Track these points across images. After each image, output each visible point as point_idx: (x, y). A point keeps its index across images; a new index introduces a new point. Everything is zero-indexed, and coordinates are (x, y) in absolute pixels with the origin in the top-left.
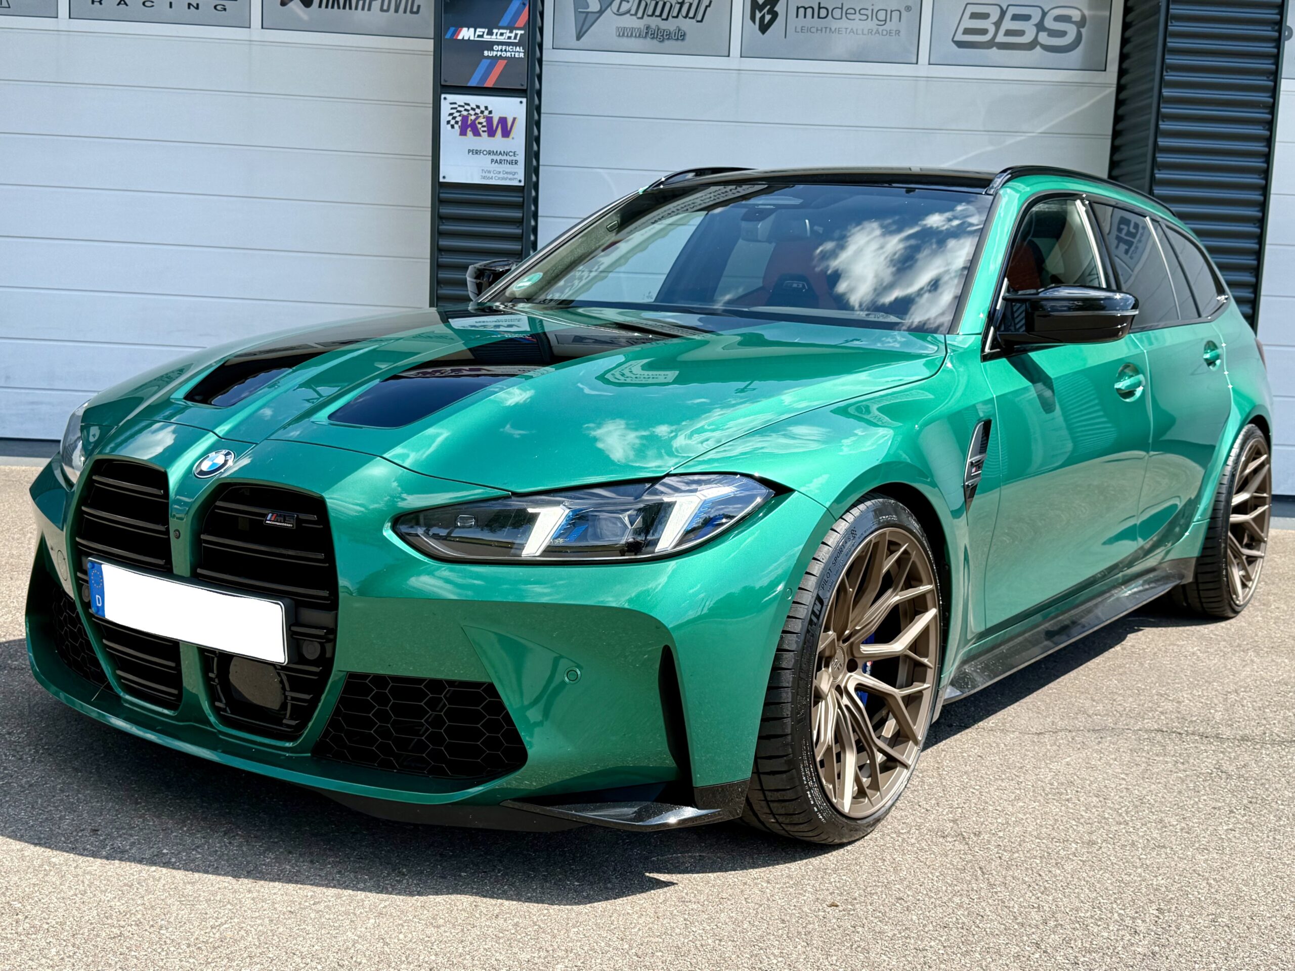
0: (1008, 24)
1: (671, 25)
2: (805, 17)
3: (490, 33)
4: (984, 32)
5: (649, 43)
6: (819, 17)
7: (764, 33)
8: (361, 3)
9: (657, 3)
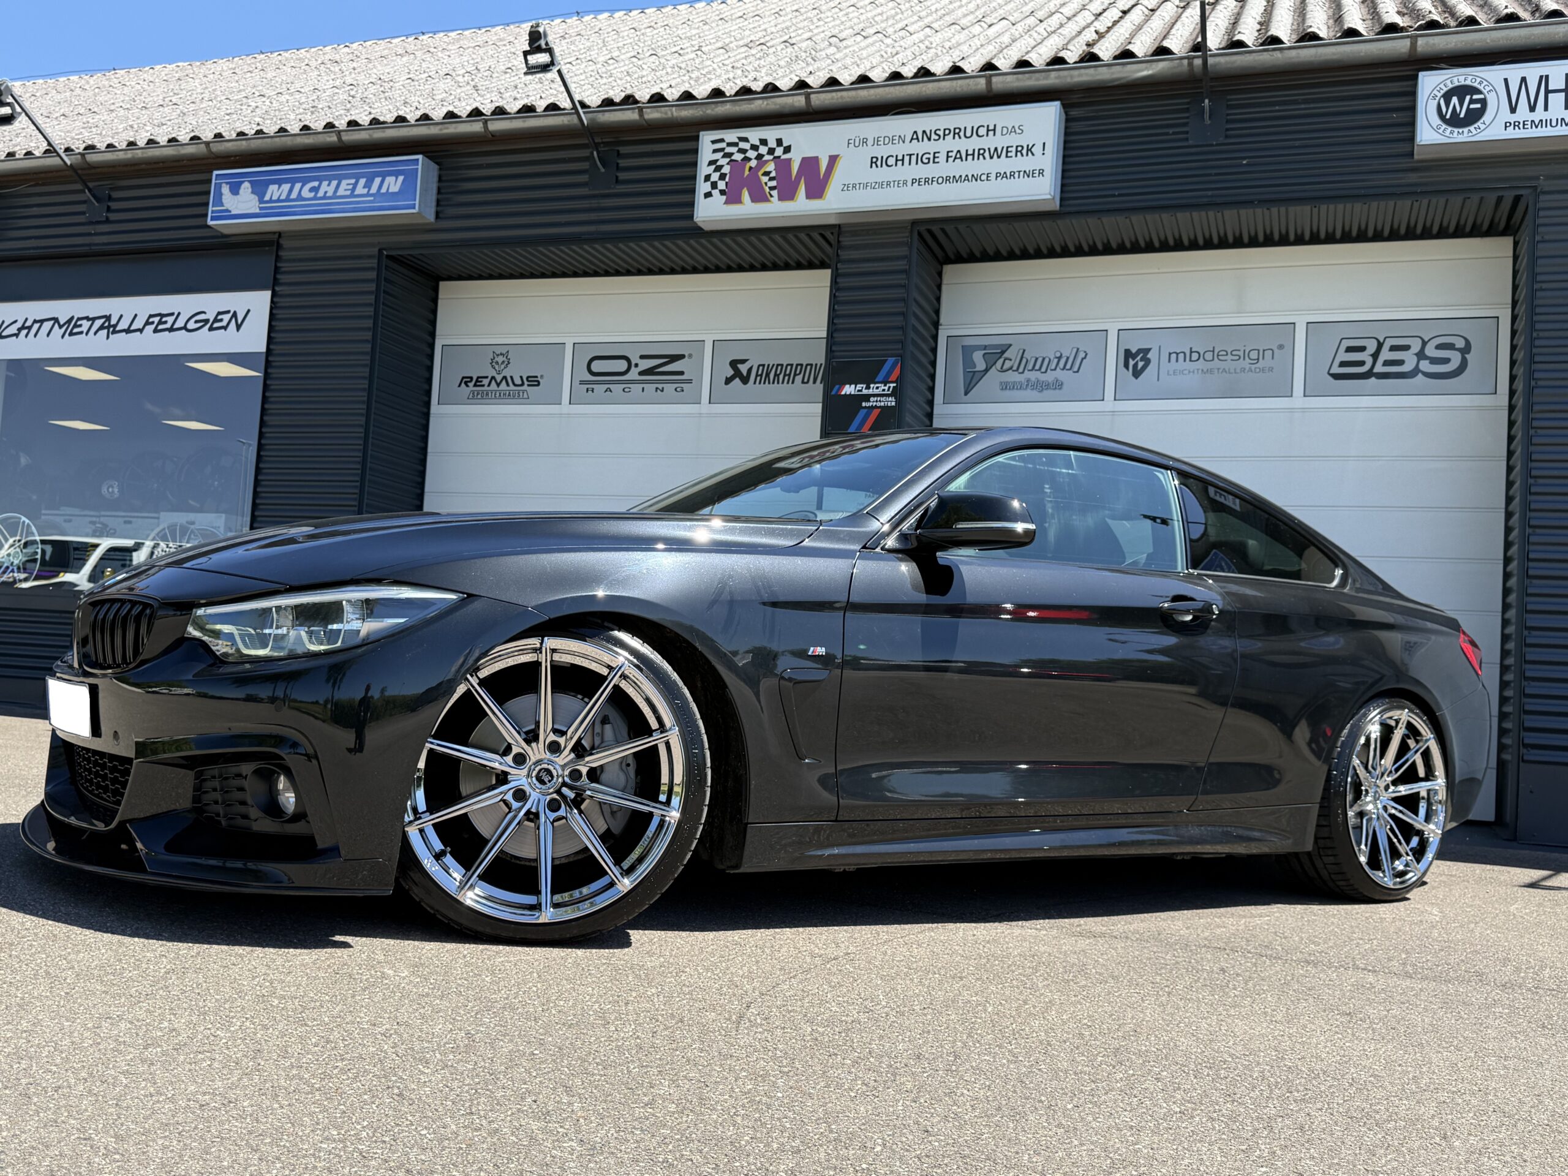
0: (1386, 355)
1: (1050, 377)
2: (1177, 361)
3: (868, 388)
4: (1362, 363)
5: (1029, 393)
6: (1191, 360)
7: (1137, 378)
8: (787, 378)
9: (1037, 359)
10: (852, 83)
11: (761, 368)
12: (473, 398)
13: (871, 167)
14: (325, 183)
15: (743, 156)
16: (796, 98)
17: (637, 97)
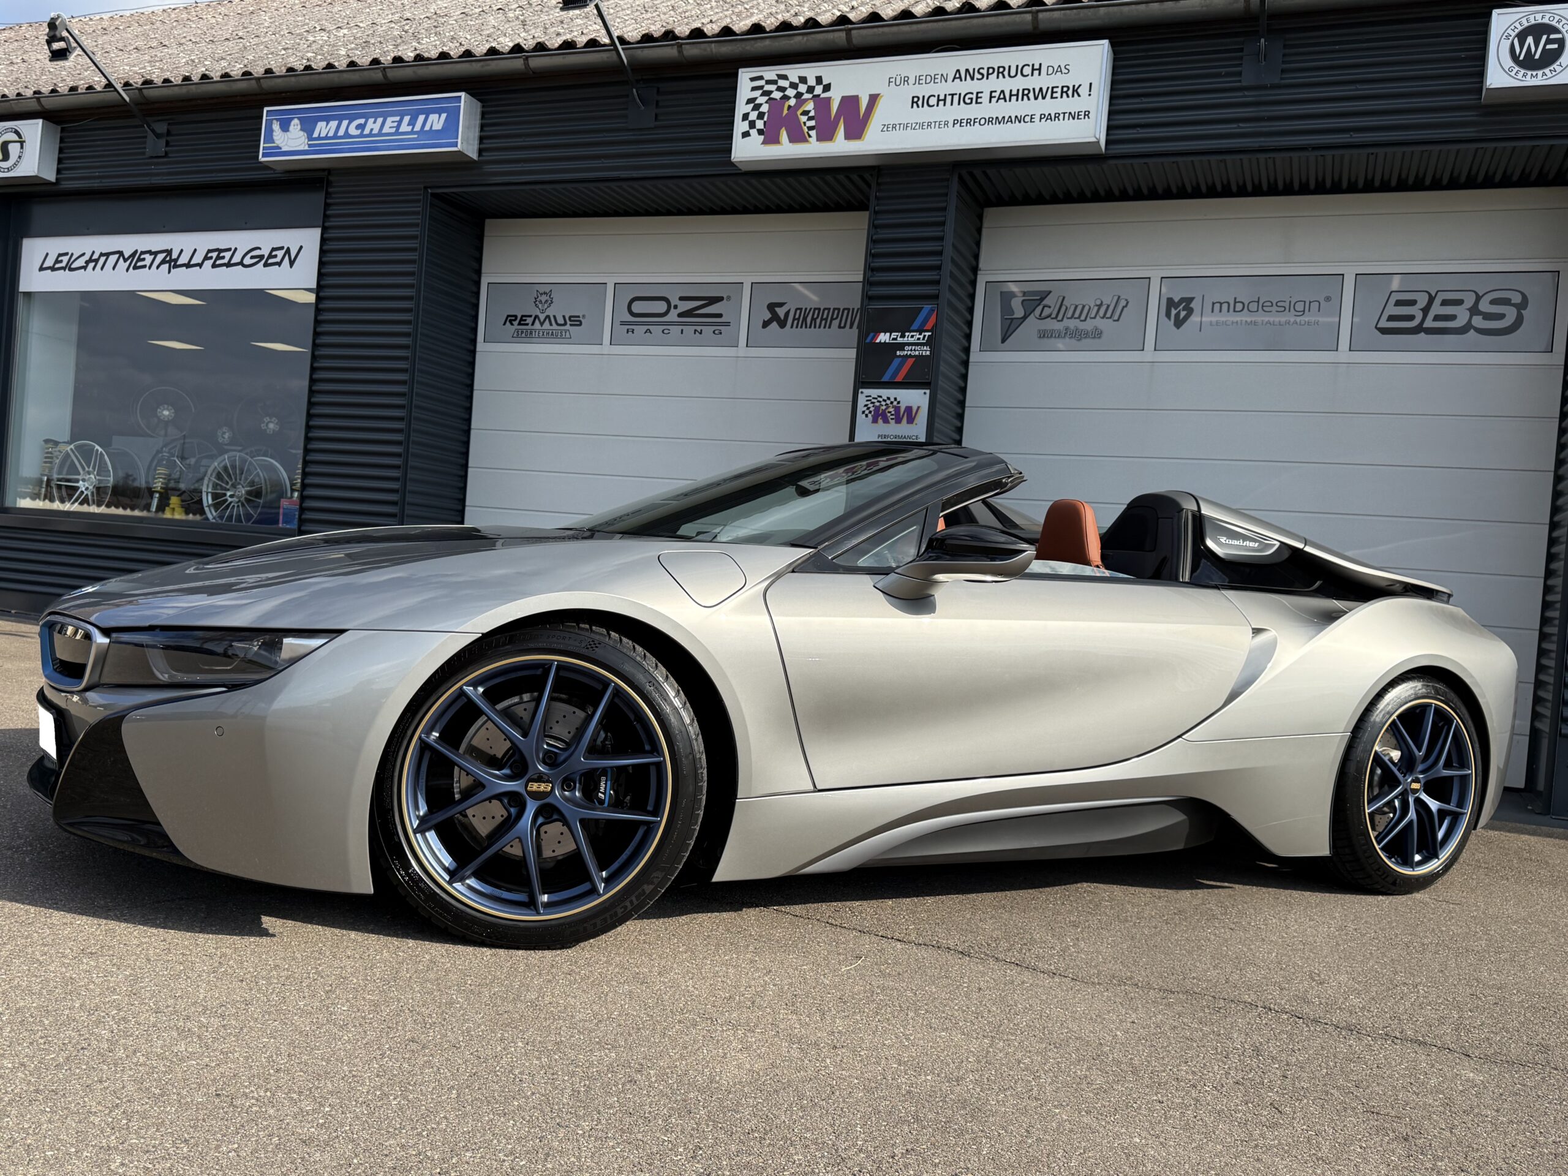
0: (1437, 309)
1: (1089, 325)
3: (903, 336)
5: (1066, 341)
6: (1234, 311)
7: (1178, 328)
8: (823, 322)
9: (1076, 307)
10: (895, 18)
11: (798, 311)
12: (518, 337)
13: (912, 107)
14: (371, 120)
15: (781, 94)
16: (837, 34)
17: (677, 32)
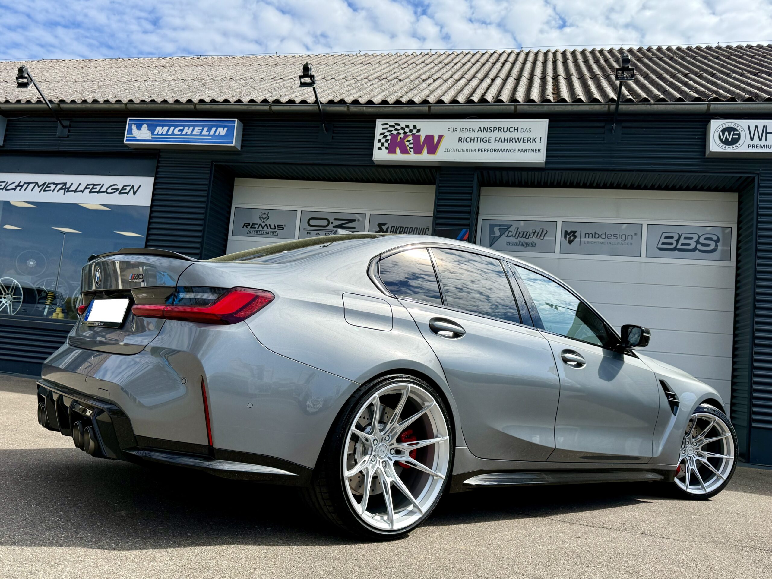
0: (682, 241)
1: (530, 241)
2: (589, 237)
4: (671, 244)
5: (520, 247)
6: (595, 238)
7: (570, 244)
8: (405, 233)
9: (524, 232)
10: (450, 103)
11: (393, 228)
12: (249, 234)
13: (459, 142)
14: (186, 128)
15: (397, 132)
16: (424, 107)
17: (346, 101)
